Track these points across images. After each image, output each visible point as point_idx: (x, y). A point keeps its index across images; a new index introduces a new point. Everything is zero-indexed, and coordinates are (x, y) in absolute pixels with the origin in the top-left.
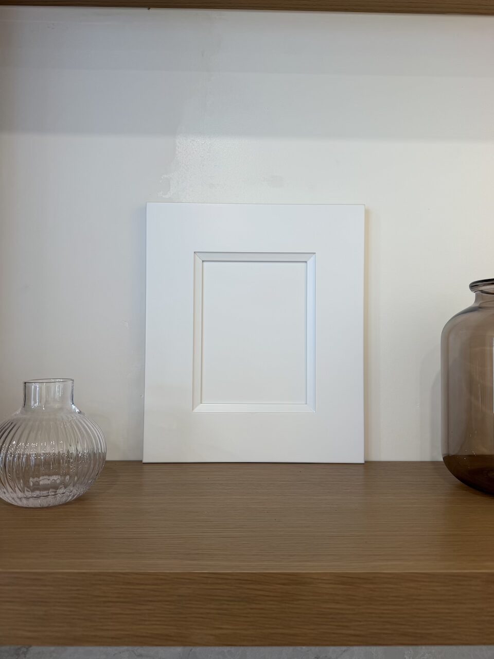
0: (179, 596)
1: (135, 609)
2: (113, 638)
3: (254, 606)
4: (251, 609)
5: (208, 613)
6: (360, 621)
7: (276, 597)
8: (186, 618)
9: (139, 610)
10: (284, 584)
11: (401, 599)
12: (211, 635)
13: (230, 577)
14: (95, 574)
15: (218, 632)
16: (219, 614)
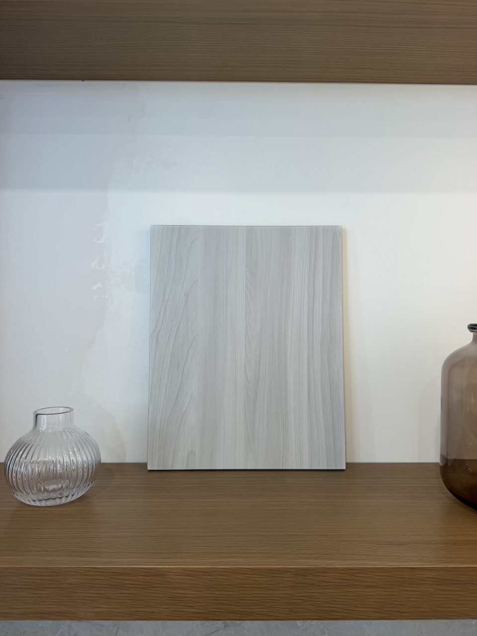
0: (68, 584)
1: (36, 594)
2: (21, 614)
3: (123, 591)
4: (120, 593)
5: (90, 597)
8: (73, 600)
9: (39, 594)
10: (144, 576)
12: (92, 612)
13: (104, 570)
14: (7, 568)
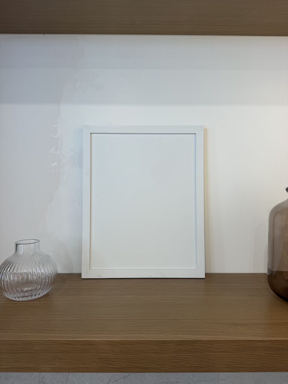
6: (118, 362)
7: (79, 351)
11: (137, 352)
15: (53, 366)
16: (53, 358)
